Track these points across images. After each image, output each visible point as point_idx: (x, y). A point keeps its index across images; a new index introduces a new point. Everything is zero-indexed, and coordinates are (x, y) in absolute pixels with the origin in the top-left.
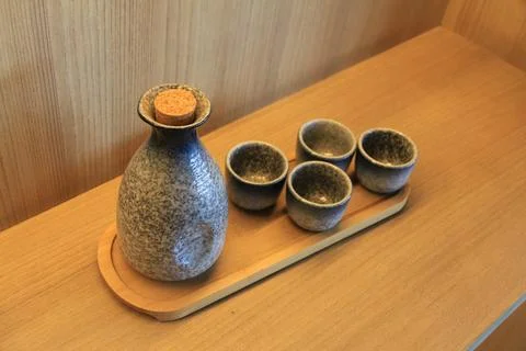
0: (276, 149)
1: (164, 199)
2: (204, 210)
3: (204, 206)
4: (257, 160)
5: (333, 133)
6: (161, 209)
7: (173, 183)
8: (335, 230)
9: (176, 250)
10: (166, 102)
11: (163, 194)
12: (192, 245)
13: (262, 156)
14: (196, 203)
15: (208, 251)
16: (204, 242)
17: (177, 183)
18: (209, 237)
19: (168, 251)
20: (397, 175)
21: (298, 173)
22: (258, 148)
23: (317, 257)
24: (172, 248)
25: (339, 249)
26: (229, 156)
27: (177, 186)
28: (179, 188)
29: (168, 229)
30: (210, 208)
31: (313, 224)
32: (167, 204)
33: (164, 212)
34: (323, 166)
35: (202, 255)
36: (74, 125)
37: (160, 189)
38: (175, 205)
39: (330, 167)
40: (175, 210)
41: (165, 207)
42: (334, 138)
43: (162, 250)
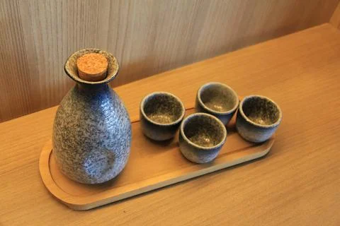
0: (179, 100)
1: (78, 129)
2: (108, 141)
3: (108, 138)
4: (165, 105)
5: (225, 93)
6: (76, 137)
7: (86, 119)
8: (211, 164)
9: (86, 165)
10: (86, 63)
11: (78, 126)
12: (99, 162)
13: (169, 103)
14: (102, 135)
15: (111, 168)
16: (108, 161)
17: (89, 120)
18: (112, 159)
19: (81, 165)
20: (263, 132)
21: (190, 120)
22: (166, 97)
23: (193, 181)
24: (83, 163)
25: (212, 177)
26: (144, 100)
27: (88, 122)
28: (91, 124)
29: (80, 150)
30: (113, 140)
31: (194, 158)
32: (80, 134)
33: (78, 138)
34: (210, 118)
35: (107, 170)
36: (37, 64)
37: (76, 123)
38: (86, 135)
39: (214, 120)
40: (86, 138)
41: (79, 135)
42: (225, 97)
43: (76, 163)
